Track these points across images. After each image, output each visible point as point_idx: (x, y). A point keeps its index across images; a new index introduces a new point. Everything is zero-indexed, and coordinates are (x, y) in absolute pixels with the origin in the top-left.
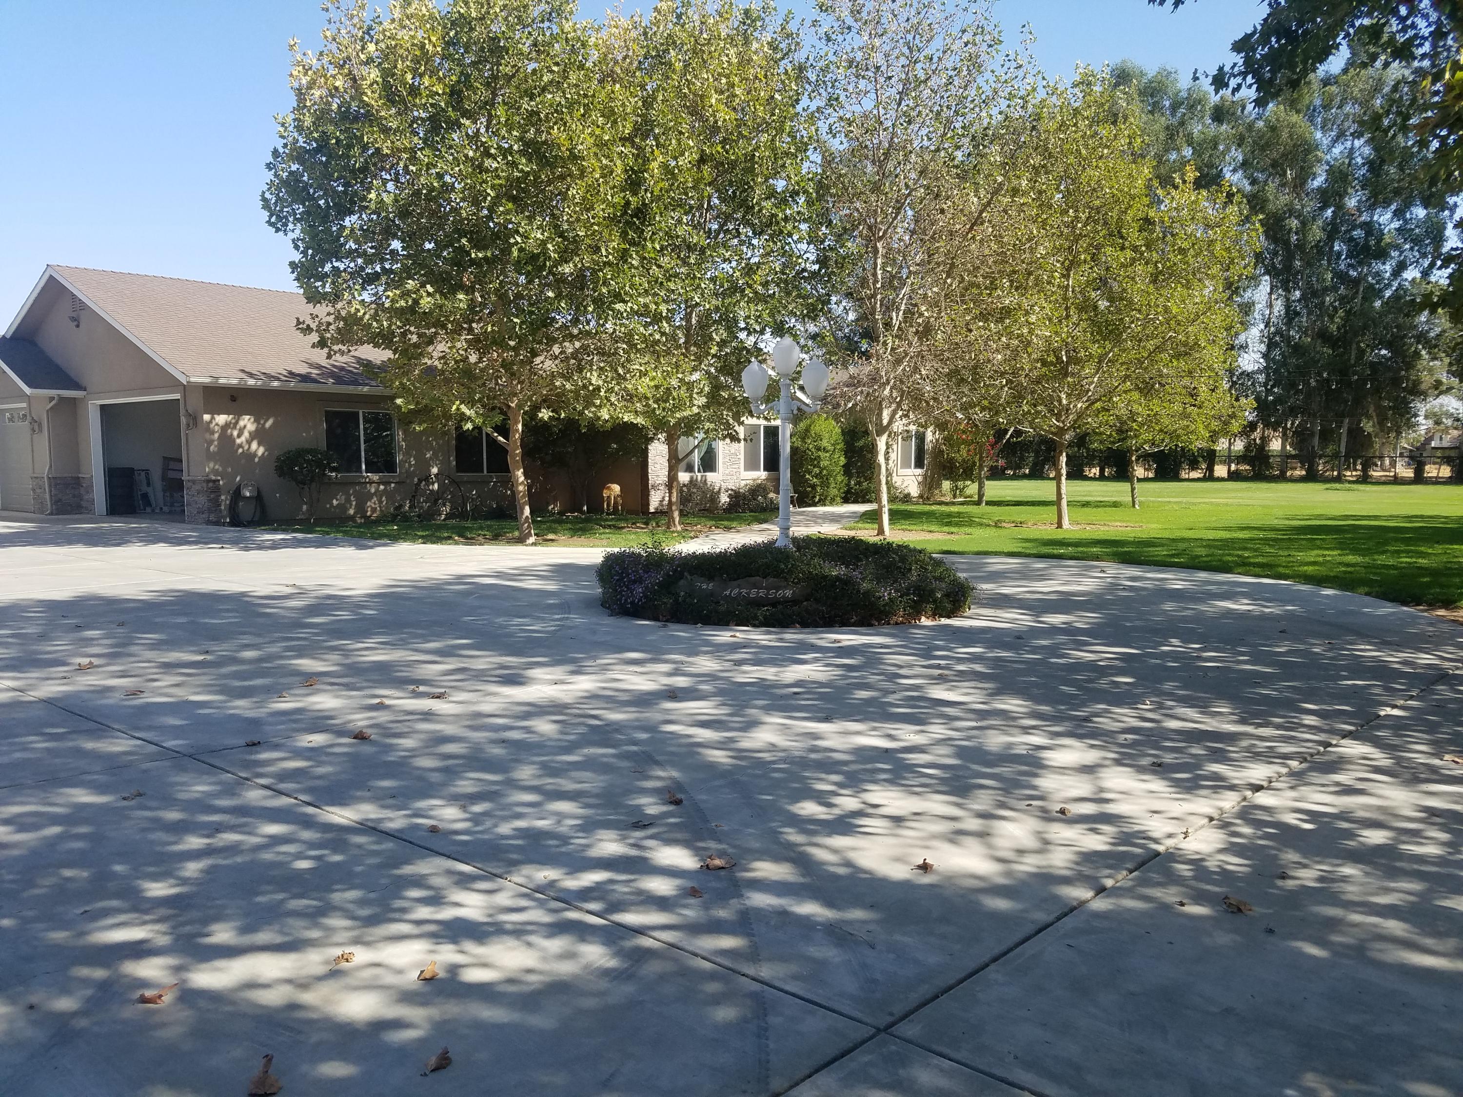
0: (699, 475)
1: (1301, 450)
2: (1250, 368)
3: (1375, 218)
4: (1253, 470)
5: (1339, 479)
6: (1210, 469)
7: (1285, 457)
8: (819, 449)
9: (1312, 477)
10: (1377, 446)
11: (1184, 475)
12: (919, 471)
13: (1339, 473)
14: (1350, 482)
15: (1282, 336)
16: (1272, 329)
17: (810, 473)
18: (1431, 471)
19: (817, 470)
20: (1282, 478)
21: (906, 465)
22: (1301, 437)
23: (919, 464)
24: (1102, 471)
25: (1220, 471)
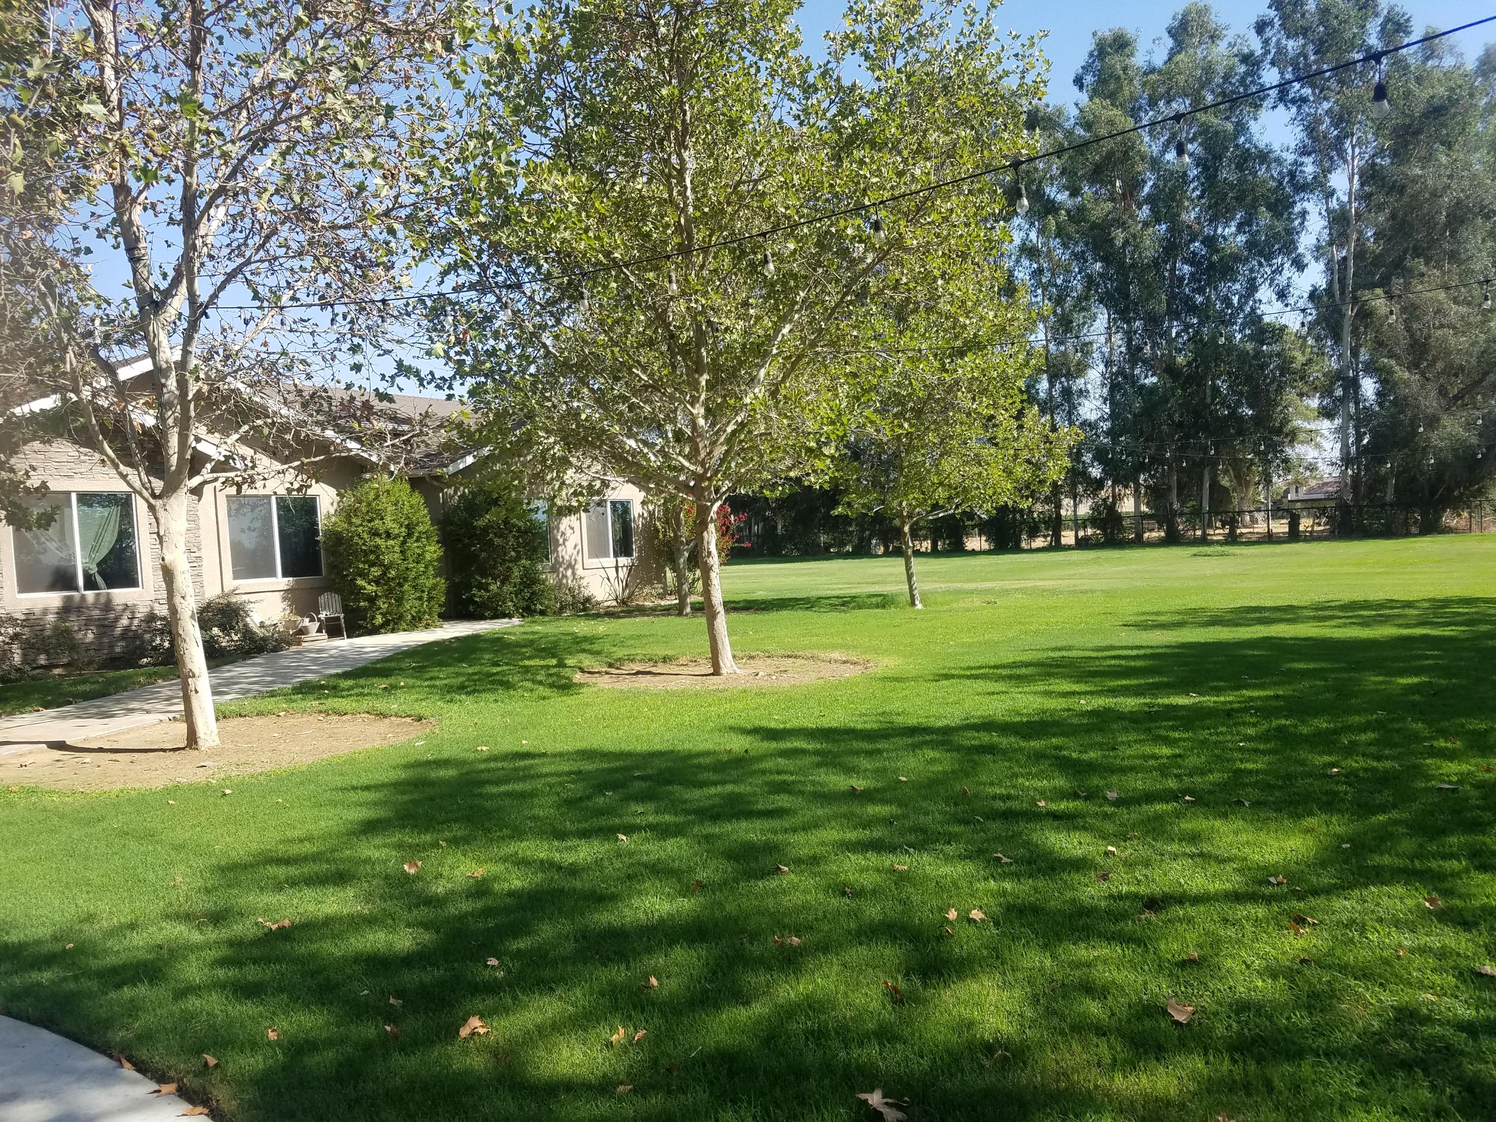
0: (90, 595)
1: (1157, 509)
2: (1093, 417)
3: (1219, 231)
4: (1105, 535)
5: (1204, 541)
6: (1057, 536)
7: (1140, 517)
8: (375, 533)
9: (1173, 539)
10: (1236, 502)
11: (1024, 545)
12: (623, 561)
13: (1204, 533)
14: (1218, 542)
15: (1125, 377)
16: (1115, 369)
17: (363, 575)
18: (1305, 524)
19: (376, 572)
20: (1139, 542)
21: (598, 551)
22: (1156, 494)
23: (623, 547)
24: (934, 545)
25: (1068, 537)
